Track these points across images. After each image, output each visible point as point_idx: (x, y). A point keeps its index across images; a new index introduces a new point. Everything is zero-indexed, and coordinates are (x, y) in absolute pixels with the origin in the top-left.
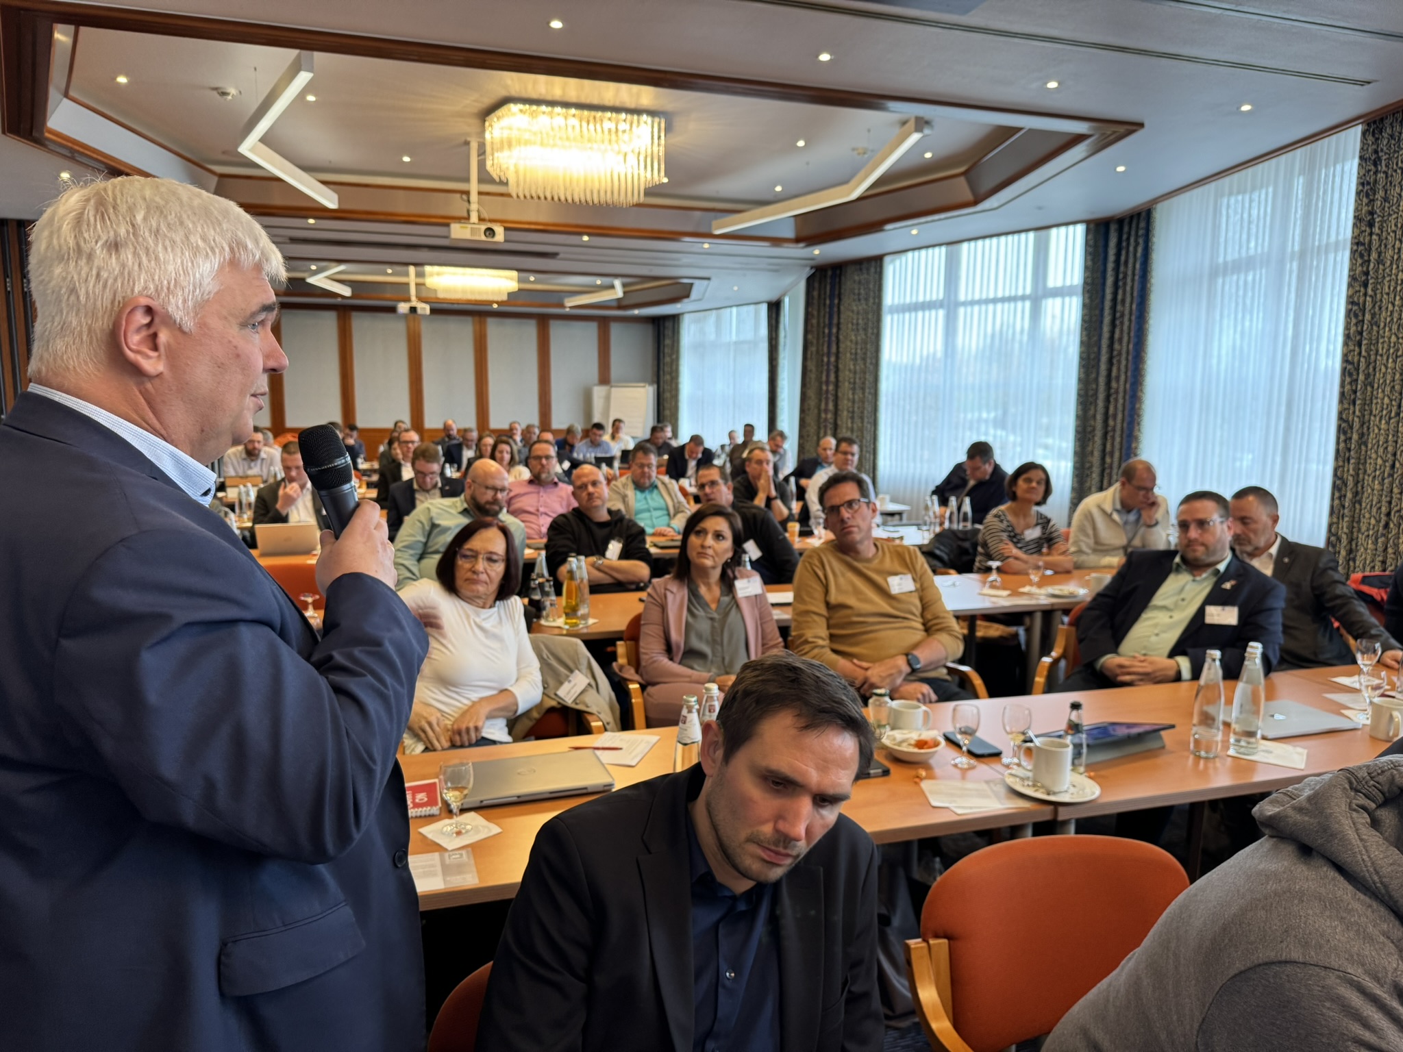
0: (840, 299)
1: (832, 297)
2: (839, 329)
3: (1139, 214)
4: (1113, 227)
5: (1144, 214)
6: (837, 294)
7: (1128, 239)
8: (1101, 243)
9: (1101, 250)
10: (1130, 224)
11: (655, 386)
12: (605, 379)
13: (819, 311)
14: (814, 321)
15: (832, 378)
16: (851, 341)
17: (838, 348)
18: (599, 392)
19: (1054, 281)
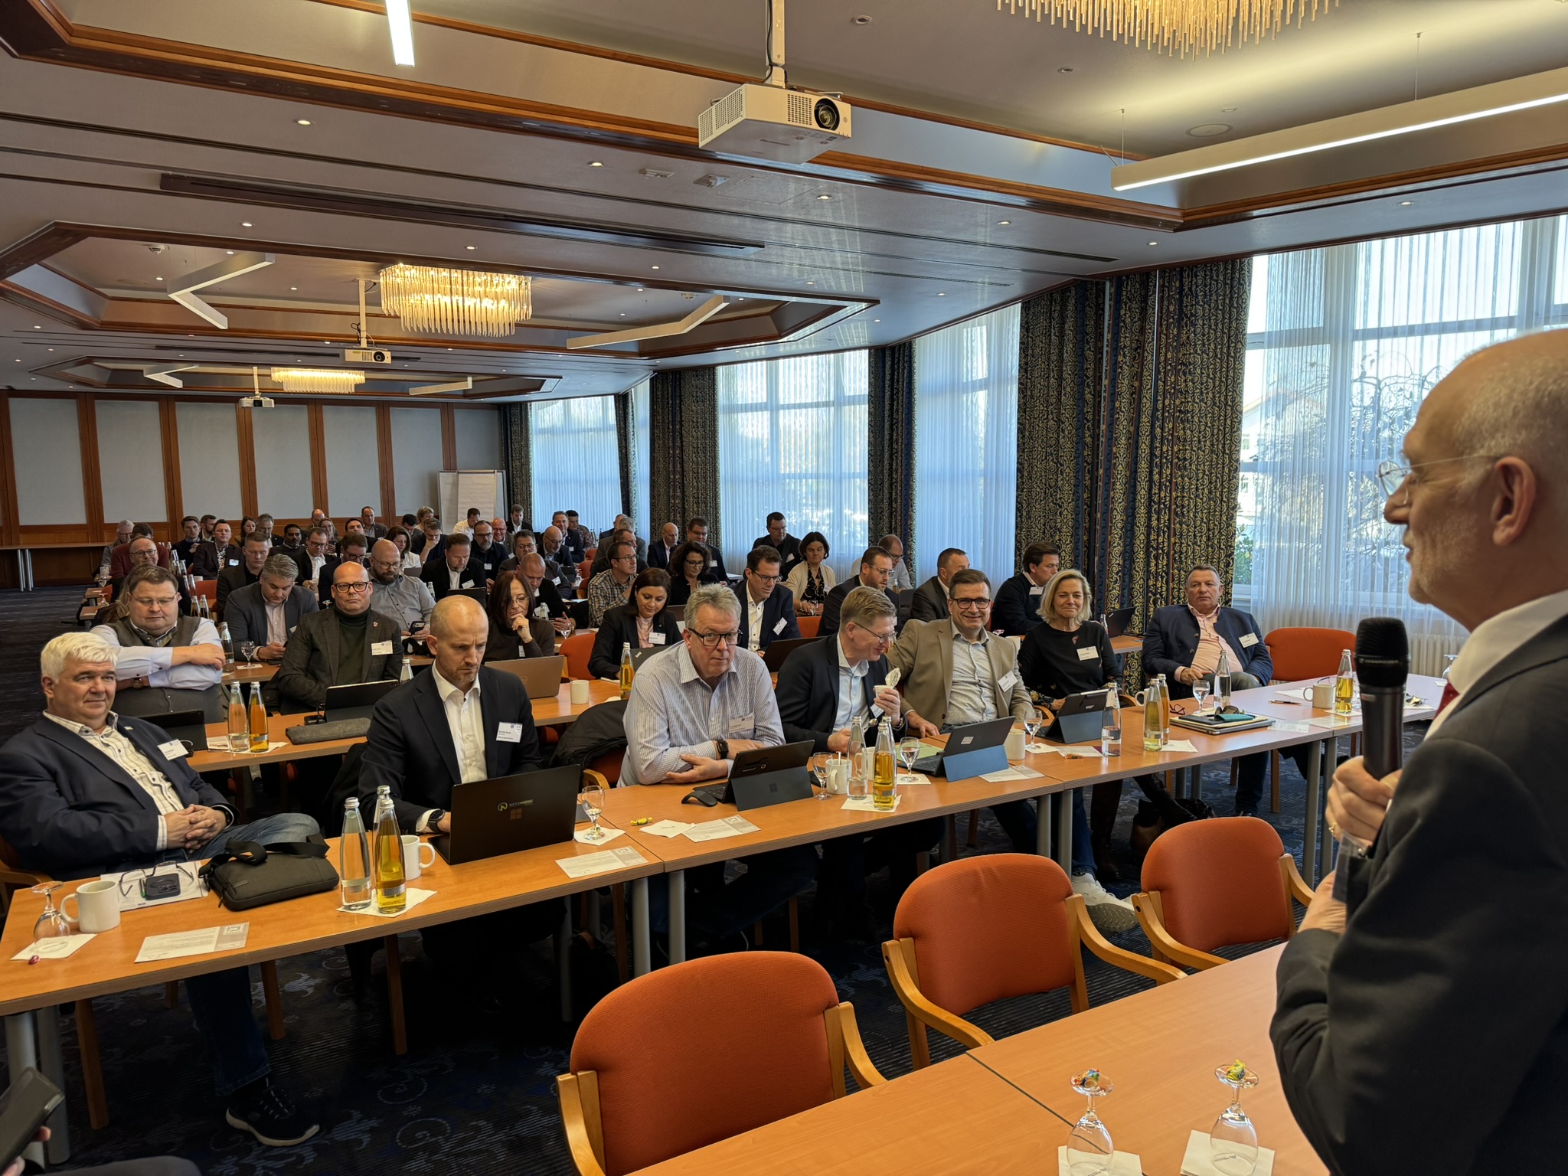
0: (681, 401)
1: (673, 398)
2: (681, 426)
3: (904, 344)
4: (888, 353)
5: (907, 344)
6: (678, 395)
7: (898, 362)
8: (880, 365)
9: (880, 370)
10: (899, 350)
11: (504, 472)
12: (450, 466)
13: (663, 409)
14: (660, 418)
15: (679, 469)
16: (693, 436)
17: (682, 442)
18: (445, 479)
19: (848, 392)
